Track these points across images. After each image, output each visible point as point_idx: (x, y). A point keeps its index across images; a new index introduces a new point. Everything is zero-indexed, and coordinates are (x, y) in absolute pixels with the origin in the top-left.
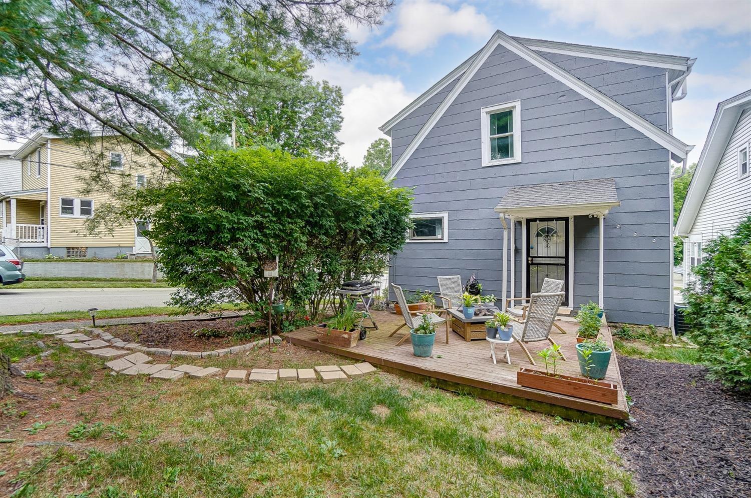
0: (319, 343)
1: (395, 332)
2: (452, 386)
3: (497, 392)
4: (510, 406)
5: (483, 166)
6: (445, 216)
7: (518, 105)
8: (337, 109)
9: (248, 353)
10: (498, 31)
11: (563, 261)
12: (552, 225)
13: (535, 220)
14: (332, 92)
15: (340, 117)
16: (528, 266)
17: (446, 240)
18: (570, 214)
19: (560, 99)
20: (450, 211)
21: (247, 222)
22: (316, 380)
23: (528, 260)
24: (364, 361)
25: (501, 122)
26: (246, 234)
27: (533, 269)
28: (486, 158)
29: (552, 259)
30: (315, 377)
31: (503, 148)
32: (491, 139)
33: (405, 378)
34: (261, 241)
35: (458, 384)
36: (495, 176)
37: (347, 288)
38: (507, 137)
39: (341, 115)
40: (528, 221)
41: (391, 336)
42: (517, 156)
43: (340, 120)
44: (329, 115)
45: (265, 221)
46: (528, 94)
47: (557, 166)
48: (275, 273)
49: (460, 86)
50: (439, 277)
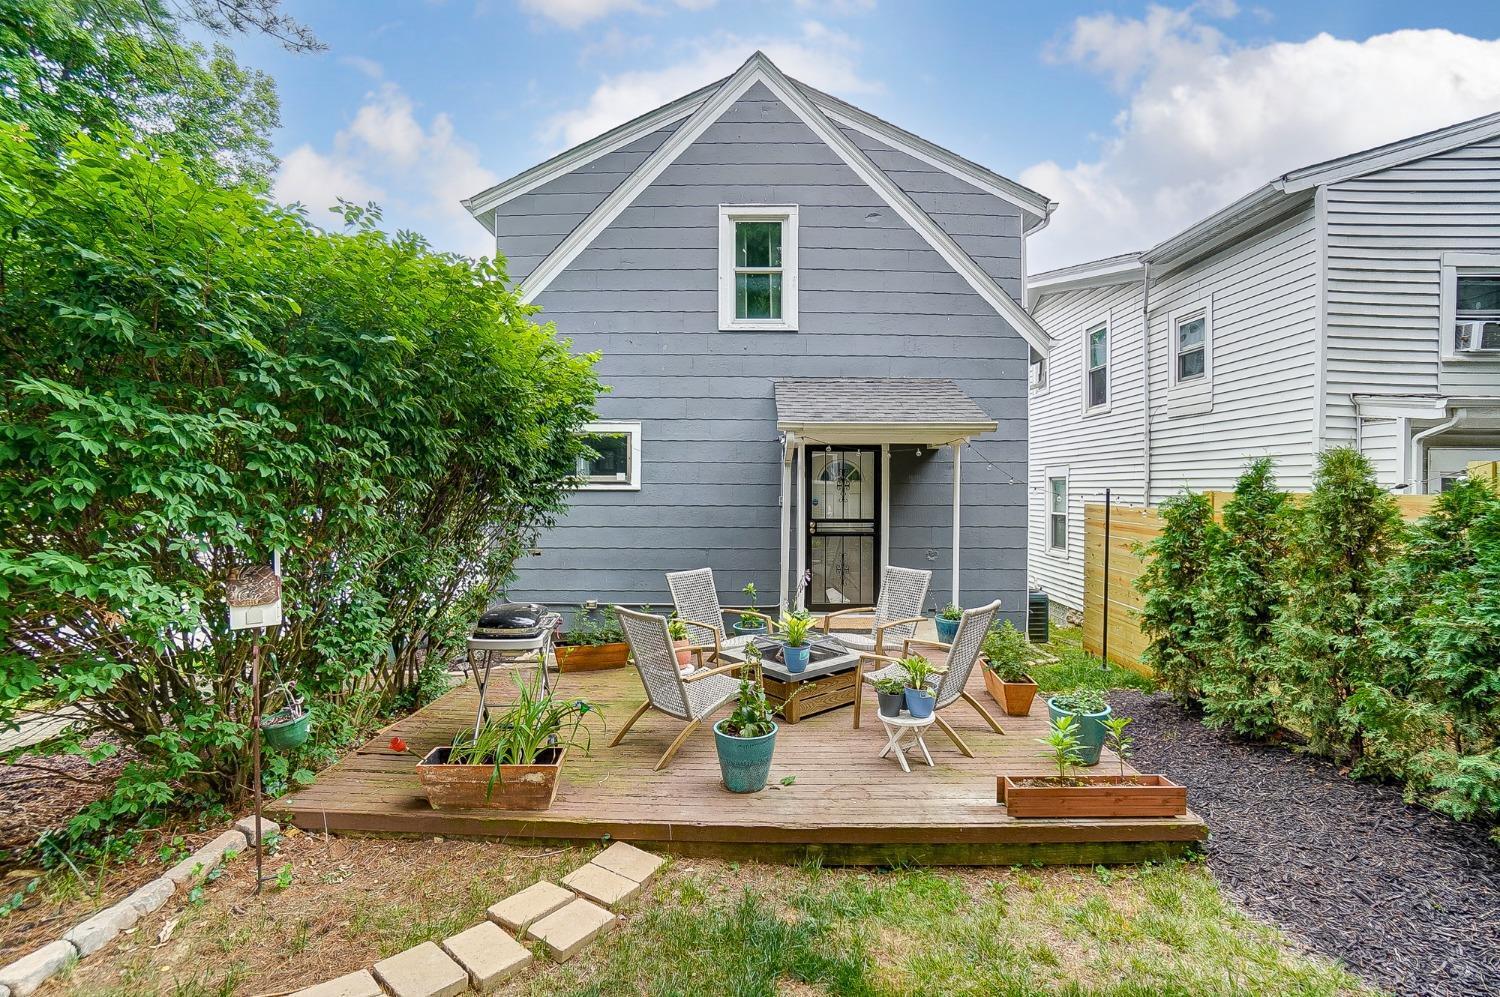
0: (435, 812)
1: (626, 730)
2: (864, 853)
3: (971, 845)
4: (1003, 867)
5: (722, 327)
6: (635, 431)
7: (794, 213)
8: (259, 134)
9: (170, 926)
10: (758, 55)
11: (868, 527)
12: (853, 458)
13: (821, 448)
14: (243, 84)
15: (269, 156)
16: (809, 537)
17: (636, 484)
18: (885, 440)
19: (869, 220)
20: (647, 421)
21: (188, 436)
22: (533, 964)
23: (808, 527)
24: (611, 841)
25: (758, 243)
26: (180, 481)
27: (816, 541)
28: (727, 316)
29: (850, 525)
30: (527, 954)
31: (758, 299)
32: (738, 275)
33: (743, 862)
34: (228, 504)
35: (879, 846)
36: (744, 352)
37: (494, 631)
38: (766, 276)
39: (271, 151)
40: (809, 449)
41: (616, 743)
42: (790, 318)
43: (268, 163)
44: (234, 144)
45: (252, 428)
46: (813, 196)
47: (862, 346)
48: (271, 615)
49: (675, 146)
50: (670, 575)
